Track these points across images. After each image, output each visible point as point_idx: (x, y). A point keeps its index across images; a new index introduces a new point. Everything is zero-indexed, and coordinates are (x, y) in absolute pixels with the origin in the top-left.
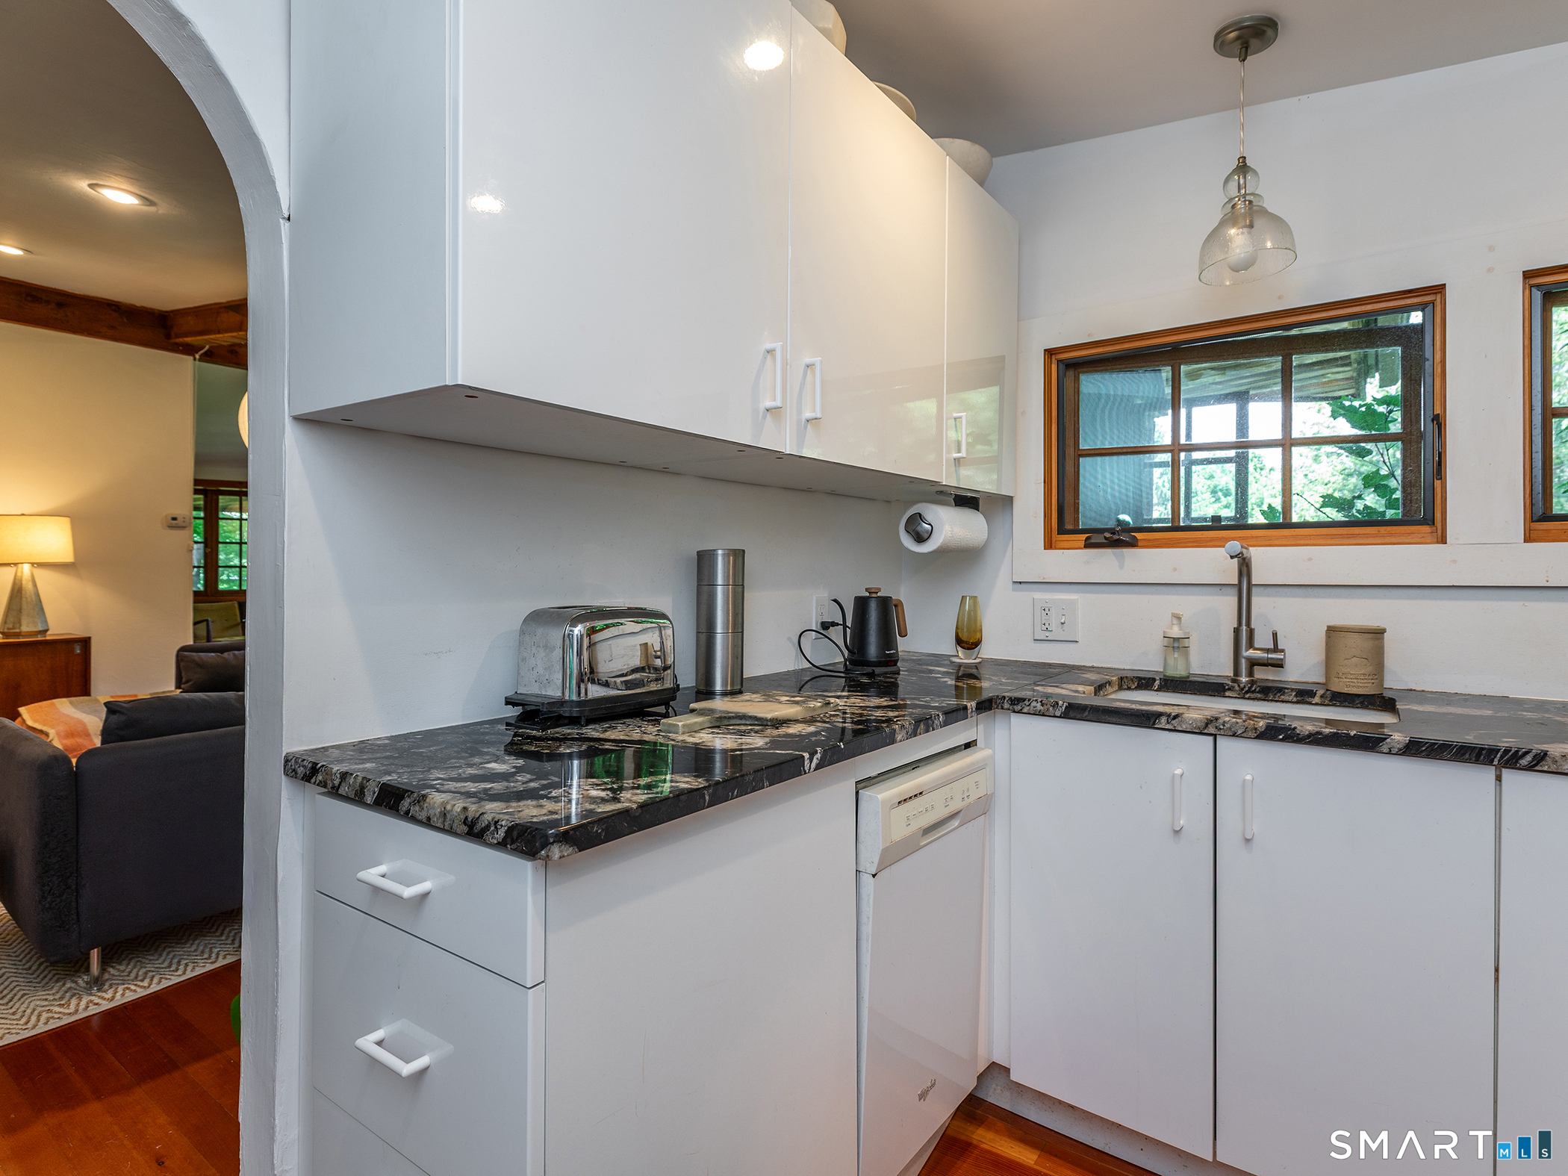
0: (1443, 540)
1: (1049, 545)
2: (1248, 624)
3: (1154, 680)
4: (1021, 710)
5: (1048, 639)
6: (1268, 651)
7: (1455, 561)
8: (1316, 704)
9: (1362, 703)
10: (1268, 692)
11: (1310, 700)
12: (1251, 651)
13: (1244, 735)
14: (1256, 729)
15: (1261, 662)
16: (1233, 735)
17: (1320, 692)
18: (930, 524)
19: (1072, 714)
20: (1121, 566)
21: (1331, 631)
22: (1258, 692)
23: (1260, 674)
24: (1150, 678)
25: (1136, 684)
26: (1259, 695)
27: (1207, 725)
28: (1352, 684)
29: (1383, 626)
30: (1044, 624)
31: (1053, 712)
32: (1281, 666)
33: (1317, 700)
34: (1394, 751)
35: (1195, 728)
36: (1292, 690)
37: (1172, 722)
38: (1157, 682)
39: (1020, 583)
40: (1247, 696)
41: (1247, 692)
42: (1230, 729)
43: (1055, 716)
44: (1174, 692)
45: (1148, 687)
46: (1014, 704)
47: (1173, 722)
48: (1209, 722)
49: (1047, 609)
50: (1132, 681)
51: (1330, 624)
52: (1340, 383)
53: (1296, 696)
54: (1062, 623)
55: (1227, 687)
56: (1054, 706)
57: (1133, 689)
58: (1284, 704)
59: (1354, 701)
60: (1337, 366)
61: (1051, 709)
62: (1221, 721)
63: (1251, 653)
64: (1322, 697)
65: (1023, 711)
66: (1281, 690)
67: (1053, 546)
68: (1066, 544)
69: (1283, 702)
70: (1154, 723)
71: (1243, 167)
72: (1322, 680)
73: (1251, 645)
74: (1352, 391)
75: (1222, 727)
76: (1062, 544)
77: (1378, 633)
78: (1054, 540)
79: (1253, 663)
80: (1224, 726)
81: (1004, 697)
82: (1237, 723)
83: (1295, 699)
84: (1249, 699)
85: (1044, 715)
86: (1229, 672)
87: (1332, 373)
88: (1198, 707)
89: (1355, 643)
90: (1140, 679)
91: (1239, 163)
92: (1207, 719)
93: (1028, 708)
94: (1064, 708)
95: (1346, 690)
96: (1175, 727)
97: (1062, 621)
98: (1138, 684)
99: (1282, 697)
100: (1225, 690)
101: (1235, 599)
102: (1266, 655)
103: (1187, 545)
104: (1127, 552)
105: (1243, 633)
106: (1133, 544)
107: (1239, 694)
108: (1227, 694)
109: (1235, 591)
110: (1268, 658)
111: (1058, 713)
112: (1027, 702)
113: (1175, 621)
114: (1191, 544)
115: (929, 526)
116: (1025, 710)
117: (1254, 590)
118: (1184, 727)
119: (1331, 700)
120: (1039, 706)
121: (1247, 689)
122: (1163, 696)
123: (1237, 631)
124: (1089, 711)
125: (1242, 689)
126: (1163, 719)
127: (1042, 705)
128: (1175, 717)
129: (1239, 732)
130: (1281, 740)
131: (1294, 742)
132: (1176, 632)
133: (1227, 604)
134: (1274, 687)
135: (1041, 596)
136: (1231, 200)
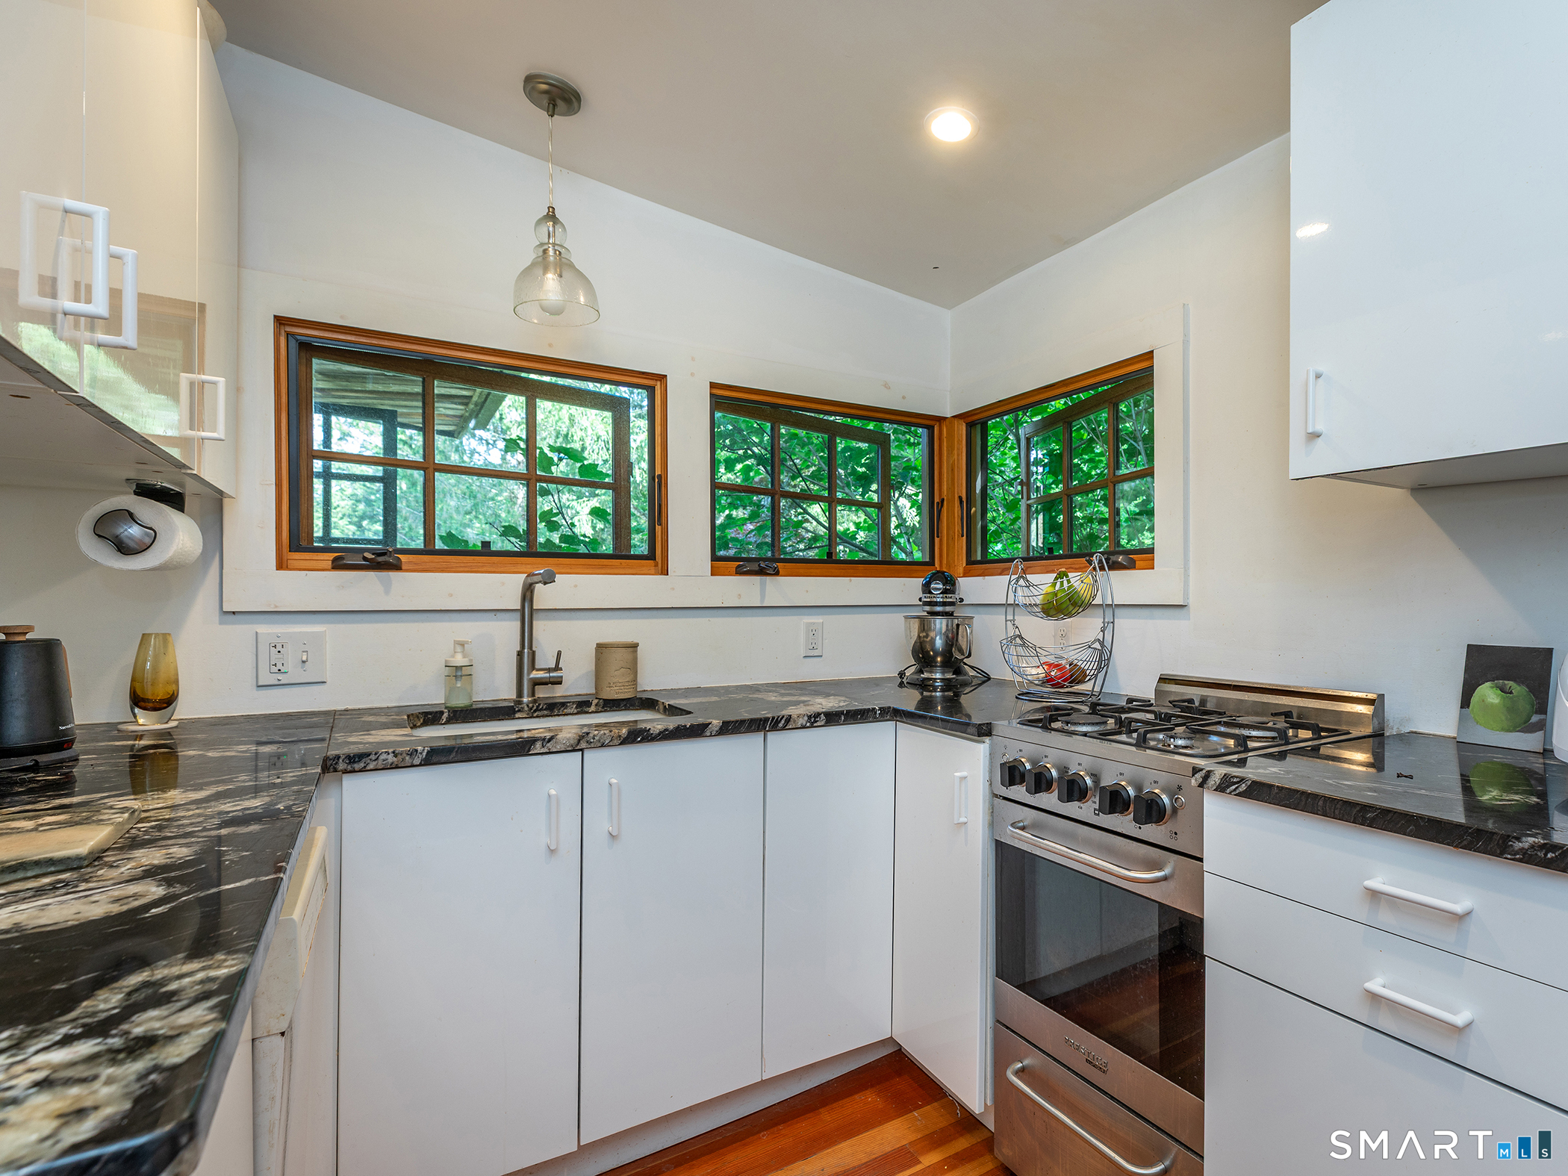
0: (665, 572)
1: (281, 565)
2: (531, 647)
3: (442, 713)
4: (365, 767)
5: (281, 682)
6: (549, 670)
7: (673, 589)
8: (592, 712)
9: (625, 705)
10: (553, 708)
11: (587, 709)
12: (534, 672)
13: (611, 744)
14: (620, 736)
15: (544, 681)
16: (602, 746)
17: (595, 701)
18: (151, 529)
19: (435, 759)
20: (387, 591)
21: (601, 647)
22: (545, 710)
23: (542, 693)
24: (437, 712)
25: (422, 720)
26: (546, 712)
27: (579, 741)
28: (620, 691)
29: (636, 641)
30: (275, 665)
31: (410, 761)
32: (560, 683)
33: (593, 708)
34: (714, 733)
35: (568, 747)
36: (573, 702)
37: (546, 745)
38: (446, 715)
39: (234, 613)
40: (535, 715)
41: (535, 711)
42: (599, 741)
43: (413, 766)
44: (463, 722)
45: (435, 721)
46: (354, 762)
47: (548, 745)
48: (581, 738)
49: (279, 648)
50: (418, 717)
51: (598, 642)
52: (447, 419)
53: (576, 708)
54: (304, 662)
55: (517, 709)
56: (411, 755)
57: (419, 727)
58: (566, 717)
59: (620, 705)
60: (452, 403)
61: (407, 758)
62: (591, 735)
63: (535, 674)
64: (596, 705)
65: (368, 768)
66: (564, 705)
67: (284, 566)
68: (303, 564)
69: (564, 715)
70: (529, 750)
71: (551, 216)
72: (593, 691)
73: (533, 667)
74: (451, 428)
75: (592, 740)
76: (297, 564)
77: (634, 647)
78: (285, 558)
79: (536, 683)
80: (594, 739)
81: (338, 757)
82: (605, 734)
83: (576, 711)
84: (537, 717)
85: (397, 767)
86: (512, 695)
87: (445, 408)
88: (568, 726)
89: (621, 655)
90: (426, 714)
91: (549, 211)
92: (580, 736)
93: (375, 763)
94: (424, 754)
95: (616, 697)
96: (549, 749)
97: (304, 659)
98: (424, 720)
99: (565, 711)
100: (515, 712)
101: (518, 624)
102: (548, 675)
103: (458, 569)
104: (393, 575)
105: (526, 656)
106: (397, 567)
107: (528, 714)
108: (517, 716)
109: (518, 615)
110: (550, 677)
111: (417, 761)
112: (373, 757)
113: (459, 649)
114: (462, 569)
115: (152, 532)
116: (371, 766)
117: (535, 616)
118: (559, 748)
119: (603, 707)
120: (391, 758)
121: (535, 708)
122: (451, 729)
123: (520, 654)
124: (457, 752)
125: (531, 709)
126: (538, 744)
127: (396, 756)
128: (550, 740)
129: (607, 742)
130: (639, 742)
131: (649, 741)
132: (459, 660)
133: (510, 629)
134: (558, 703)
135: (268, 630)
136: (542, 244)
